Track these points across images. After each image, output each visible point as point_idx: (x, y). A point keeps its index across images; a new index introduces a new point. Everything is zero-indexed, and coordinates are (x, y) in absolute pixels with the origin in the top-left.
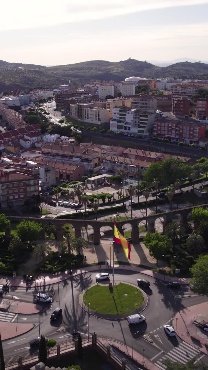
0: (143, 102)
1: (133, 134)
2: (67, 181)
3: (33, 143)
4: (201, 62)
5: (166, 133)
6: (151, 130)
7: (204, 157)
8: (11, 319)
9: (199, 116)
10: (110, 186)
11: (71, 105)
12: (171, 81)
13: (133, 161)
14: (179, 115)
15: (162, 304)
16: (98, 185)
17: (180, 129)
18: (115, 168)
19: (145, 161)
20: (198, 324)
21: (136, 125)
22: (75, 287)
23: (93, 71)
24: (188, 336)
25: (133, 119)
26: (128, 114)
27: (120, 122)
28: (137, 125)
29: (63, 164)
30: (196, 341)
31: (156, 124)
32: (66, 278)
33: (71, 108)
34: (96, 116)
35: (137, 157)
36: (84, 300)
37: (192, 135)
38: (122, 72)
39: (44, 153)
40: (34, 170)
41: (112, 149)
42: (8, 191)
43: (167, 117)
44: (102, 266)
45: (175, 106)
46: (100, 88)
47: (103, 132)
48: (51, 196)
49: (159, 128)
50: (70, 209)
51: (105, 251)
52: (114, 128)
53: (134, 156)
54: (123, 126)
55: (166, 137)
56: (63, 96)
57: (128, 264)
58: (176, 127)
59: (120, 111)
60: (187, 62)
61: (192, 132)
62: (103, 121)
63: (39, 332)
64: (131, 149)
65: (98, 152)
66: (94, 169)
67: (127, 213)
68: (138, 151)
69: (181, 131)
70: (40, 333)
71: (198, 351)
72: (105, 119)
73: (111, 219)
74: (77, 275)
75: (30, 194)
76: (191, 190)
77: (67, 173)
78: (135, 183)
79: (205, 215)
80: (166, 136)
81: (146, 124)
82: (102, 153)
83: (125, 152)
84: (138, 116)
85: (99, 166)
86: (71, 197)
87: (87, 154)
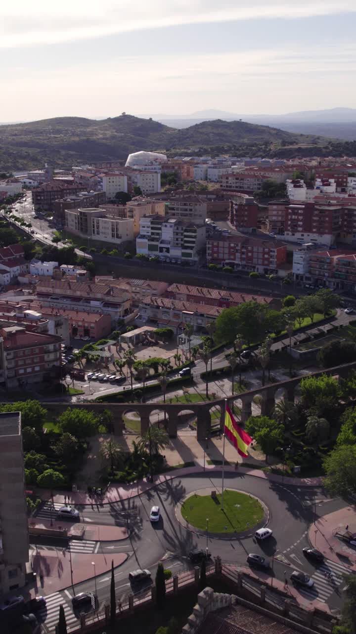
0: (186, 207)
1: (174, 258)
2: (86, 339)
3: (14, 275)
4: (242, 121)
5: (226, 256)
6: (202, 252)
7: (291, 295)
8: (92, 549)
9: (273, 229)
10: (156, 344)
11: (66, 210)
12: (215, 166)
13: (187, 304)
14: (242, 226)
15: (289, 514)
16: (137, 344)
17: (248, 251)
18: (159, 316)
19: (202, 303)
20: (341, 536)
21: (177, 244)
22: (166, 500)
23: (62, 135)
24: (332, 552)
25: (174, 235)
26: (166, 228)
27: (153, 240)
28: (180, 245)
29: (77, 313)
30: (343, 558)
31: (210, 243)
32: (148, 489)
33: (67, 215)
34: (113, 230)
35: (189, 297)
36: (184, 517)
37: (268, 259)
38: (113, 137)
39: (40, 295)
40: (40, 326)
41: (148, 285)
42: (17, 362)
43: (225, 231)
44: (190, 468)
45: (235, 212)
46: (105, 180)
47: (128, 257)
48: (70, 366)
49: (215, 249)
50: (108, 385)
51: (189, 447)
52: (142, 249)
53: (185, 297)
54: (158, 245)
55: (227, 264)
56: (45, 193)
57: (227, 463)
58: (242, 247)
59: (152, 223)
60: (219, 120)
61: (266, 256)
62: (125, 238)
63: (137, 563)
64: (179, 285)
65: (127, 291)
66: (125, 318)
67: (197, 387)
68: (190, 288)
69: (250, 254)
70: (140, 564)
71: (349, 570)
72: (127, 235)
73: (177, 398)
74: (162, 483)
75: (48, 365)
76: (283, 348)
77: (84, 326)
78: (197, 341)
79: (321, 388)
80: (227, 261)
81: (193, 242)
82: (133, 292)
83: (170, 289)
84: (180, 231)
85: (131, 313)
86: (103, 366)
87: (112, 295)
